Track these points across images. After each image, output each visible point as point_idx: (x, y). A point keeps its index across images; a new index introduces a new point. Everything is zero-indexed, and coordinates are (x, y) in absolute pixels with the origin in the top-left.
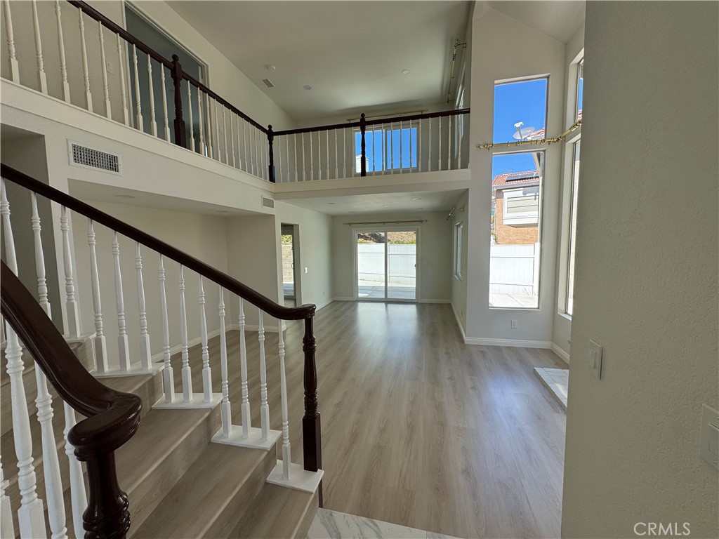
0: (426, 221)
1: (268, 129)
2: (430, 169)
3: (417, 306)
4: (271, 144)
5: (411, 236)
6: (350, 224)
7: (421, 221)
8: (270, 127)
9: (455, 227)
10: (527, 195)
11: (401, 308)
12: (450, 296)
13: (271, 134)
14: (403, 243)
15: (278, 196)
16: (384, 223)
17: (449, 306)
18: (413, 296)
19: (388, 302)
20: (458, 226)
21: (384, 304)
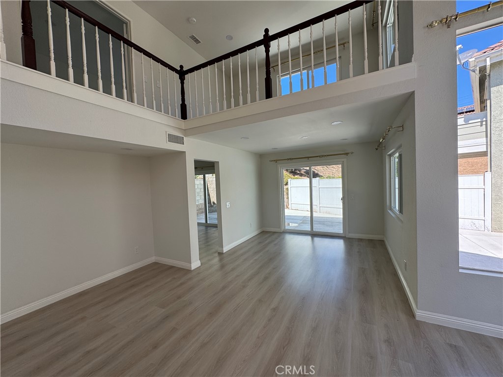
0: (352, 153)
1: (179, 69)
2: (351, 74)
3: (344, 240)
4: (182, 83)
5: (336, 169)
6: (276, 161)
7: (347, 154)
8: (181, 67)
9: (387, 158)
10: (470, 122)
11: (327, 242)
12: (383, 230)
13: (182, 74)
14: (333, 178)
15: (187, 132)
16: (308, 158)
17: (382, 243)
18: (339, 230)
19: (314, 235)
20: (390, 156)
21: (309, 238)
